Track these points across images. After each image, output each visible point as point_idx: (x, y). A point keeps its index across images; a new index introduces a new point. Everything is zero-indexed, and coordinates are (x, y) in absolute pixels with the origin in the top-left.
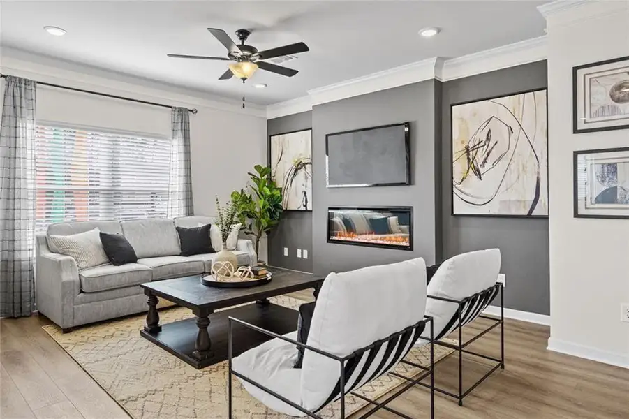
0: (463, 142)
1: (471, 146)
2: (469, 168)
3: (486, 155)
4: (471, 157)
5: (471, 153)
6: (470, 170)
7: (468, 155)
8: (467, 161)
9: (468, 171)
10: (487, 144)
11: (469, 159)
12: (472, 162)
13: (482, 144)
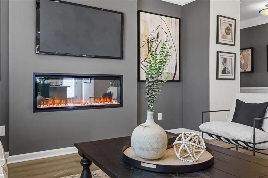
0: (146, 36)
1: (150, 40)
2: (148, 53)
3: (156, 47)
4: (149, 46)
5: (150, 43)
6: (149, 53)
7: (148, 44)
8: (148, 48)
9: (148, 54)
10: (157, 40)
11: (148, 47)
12: (150, 49)
13: (155, 40)
